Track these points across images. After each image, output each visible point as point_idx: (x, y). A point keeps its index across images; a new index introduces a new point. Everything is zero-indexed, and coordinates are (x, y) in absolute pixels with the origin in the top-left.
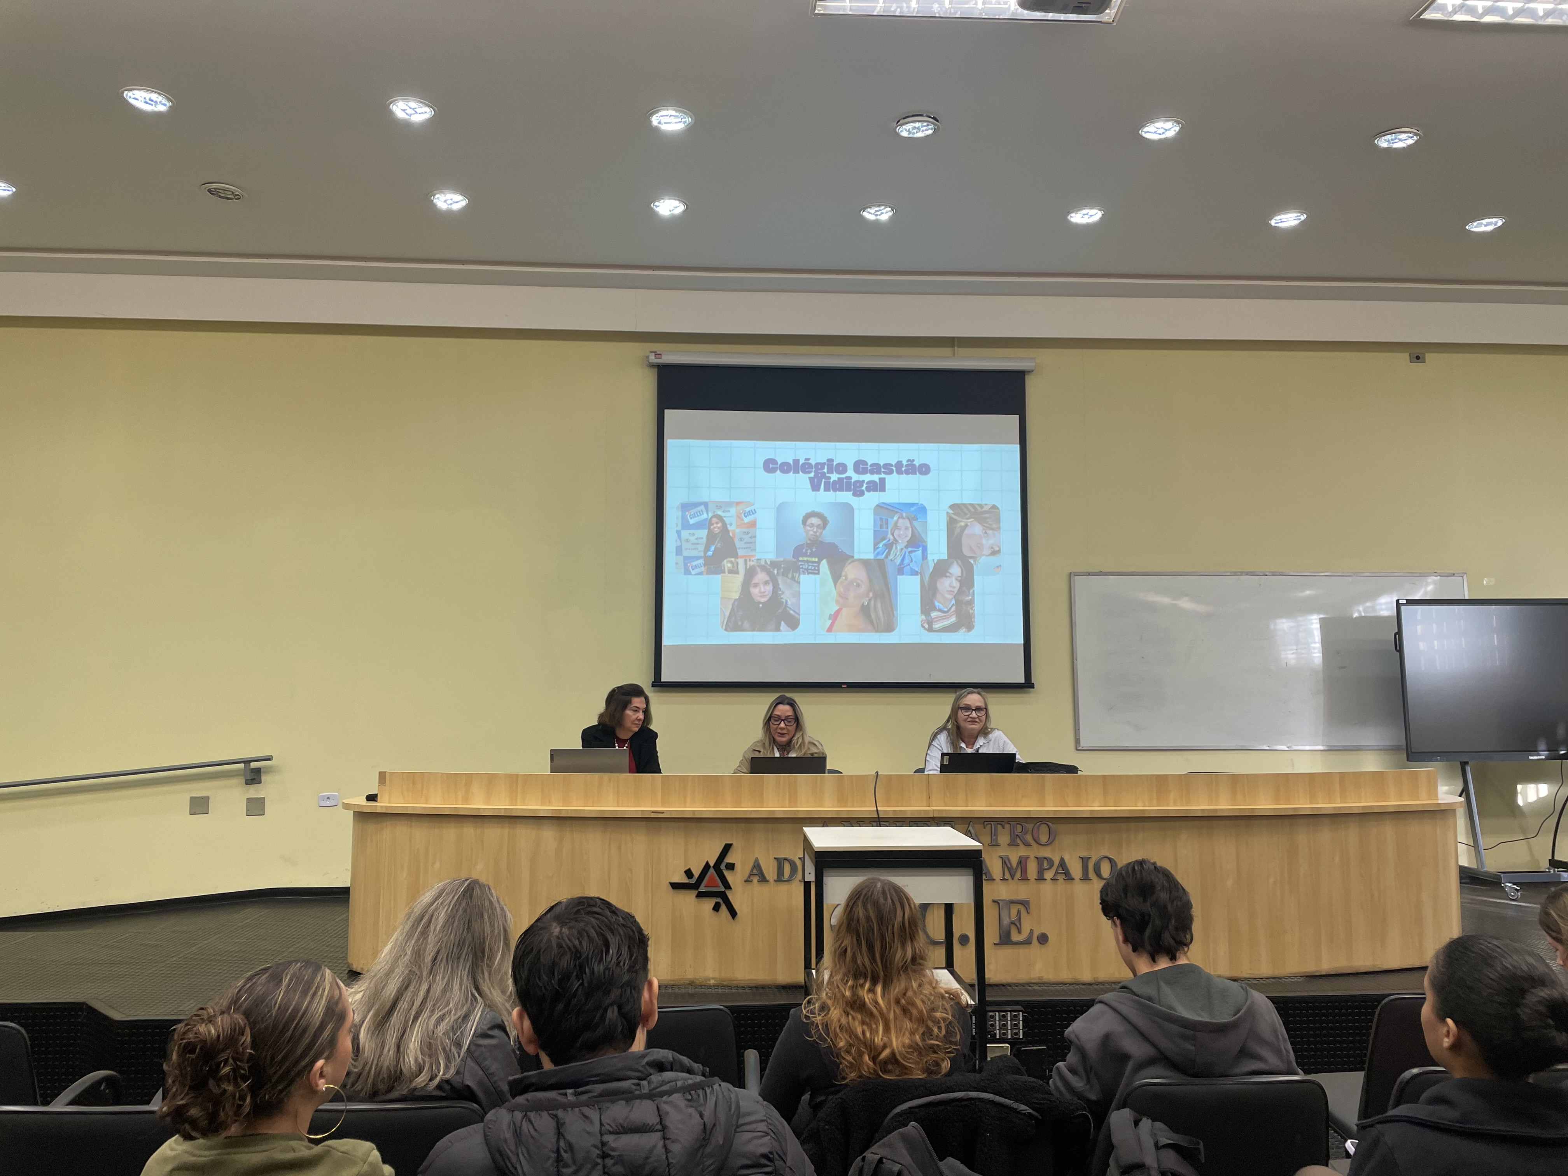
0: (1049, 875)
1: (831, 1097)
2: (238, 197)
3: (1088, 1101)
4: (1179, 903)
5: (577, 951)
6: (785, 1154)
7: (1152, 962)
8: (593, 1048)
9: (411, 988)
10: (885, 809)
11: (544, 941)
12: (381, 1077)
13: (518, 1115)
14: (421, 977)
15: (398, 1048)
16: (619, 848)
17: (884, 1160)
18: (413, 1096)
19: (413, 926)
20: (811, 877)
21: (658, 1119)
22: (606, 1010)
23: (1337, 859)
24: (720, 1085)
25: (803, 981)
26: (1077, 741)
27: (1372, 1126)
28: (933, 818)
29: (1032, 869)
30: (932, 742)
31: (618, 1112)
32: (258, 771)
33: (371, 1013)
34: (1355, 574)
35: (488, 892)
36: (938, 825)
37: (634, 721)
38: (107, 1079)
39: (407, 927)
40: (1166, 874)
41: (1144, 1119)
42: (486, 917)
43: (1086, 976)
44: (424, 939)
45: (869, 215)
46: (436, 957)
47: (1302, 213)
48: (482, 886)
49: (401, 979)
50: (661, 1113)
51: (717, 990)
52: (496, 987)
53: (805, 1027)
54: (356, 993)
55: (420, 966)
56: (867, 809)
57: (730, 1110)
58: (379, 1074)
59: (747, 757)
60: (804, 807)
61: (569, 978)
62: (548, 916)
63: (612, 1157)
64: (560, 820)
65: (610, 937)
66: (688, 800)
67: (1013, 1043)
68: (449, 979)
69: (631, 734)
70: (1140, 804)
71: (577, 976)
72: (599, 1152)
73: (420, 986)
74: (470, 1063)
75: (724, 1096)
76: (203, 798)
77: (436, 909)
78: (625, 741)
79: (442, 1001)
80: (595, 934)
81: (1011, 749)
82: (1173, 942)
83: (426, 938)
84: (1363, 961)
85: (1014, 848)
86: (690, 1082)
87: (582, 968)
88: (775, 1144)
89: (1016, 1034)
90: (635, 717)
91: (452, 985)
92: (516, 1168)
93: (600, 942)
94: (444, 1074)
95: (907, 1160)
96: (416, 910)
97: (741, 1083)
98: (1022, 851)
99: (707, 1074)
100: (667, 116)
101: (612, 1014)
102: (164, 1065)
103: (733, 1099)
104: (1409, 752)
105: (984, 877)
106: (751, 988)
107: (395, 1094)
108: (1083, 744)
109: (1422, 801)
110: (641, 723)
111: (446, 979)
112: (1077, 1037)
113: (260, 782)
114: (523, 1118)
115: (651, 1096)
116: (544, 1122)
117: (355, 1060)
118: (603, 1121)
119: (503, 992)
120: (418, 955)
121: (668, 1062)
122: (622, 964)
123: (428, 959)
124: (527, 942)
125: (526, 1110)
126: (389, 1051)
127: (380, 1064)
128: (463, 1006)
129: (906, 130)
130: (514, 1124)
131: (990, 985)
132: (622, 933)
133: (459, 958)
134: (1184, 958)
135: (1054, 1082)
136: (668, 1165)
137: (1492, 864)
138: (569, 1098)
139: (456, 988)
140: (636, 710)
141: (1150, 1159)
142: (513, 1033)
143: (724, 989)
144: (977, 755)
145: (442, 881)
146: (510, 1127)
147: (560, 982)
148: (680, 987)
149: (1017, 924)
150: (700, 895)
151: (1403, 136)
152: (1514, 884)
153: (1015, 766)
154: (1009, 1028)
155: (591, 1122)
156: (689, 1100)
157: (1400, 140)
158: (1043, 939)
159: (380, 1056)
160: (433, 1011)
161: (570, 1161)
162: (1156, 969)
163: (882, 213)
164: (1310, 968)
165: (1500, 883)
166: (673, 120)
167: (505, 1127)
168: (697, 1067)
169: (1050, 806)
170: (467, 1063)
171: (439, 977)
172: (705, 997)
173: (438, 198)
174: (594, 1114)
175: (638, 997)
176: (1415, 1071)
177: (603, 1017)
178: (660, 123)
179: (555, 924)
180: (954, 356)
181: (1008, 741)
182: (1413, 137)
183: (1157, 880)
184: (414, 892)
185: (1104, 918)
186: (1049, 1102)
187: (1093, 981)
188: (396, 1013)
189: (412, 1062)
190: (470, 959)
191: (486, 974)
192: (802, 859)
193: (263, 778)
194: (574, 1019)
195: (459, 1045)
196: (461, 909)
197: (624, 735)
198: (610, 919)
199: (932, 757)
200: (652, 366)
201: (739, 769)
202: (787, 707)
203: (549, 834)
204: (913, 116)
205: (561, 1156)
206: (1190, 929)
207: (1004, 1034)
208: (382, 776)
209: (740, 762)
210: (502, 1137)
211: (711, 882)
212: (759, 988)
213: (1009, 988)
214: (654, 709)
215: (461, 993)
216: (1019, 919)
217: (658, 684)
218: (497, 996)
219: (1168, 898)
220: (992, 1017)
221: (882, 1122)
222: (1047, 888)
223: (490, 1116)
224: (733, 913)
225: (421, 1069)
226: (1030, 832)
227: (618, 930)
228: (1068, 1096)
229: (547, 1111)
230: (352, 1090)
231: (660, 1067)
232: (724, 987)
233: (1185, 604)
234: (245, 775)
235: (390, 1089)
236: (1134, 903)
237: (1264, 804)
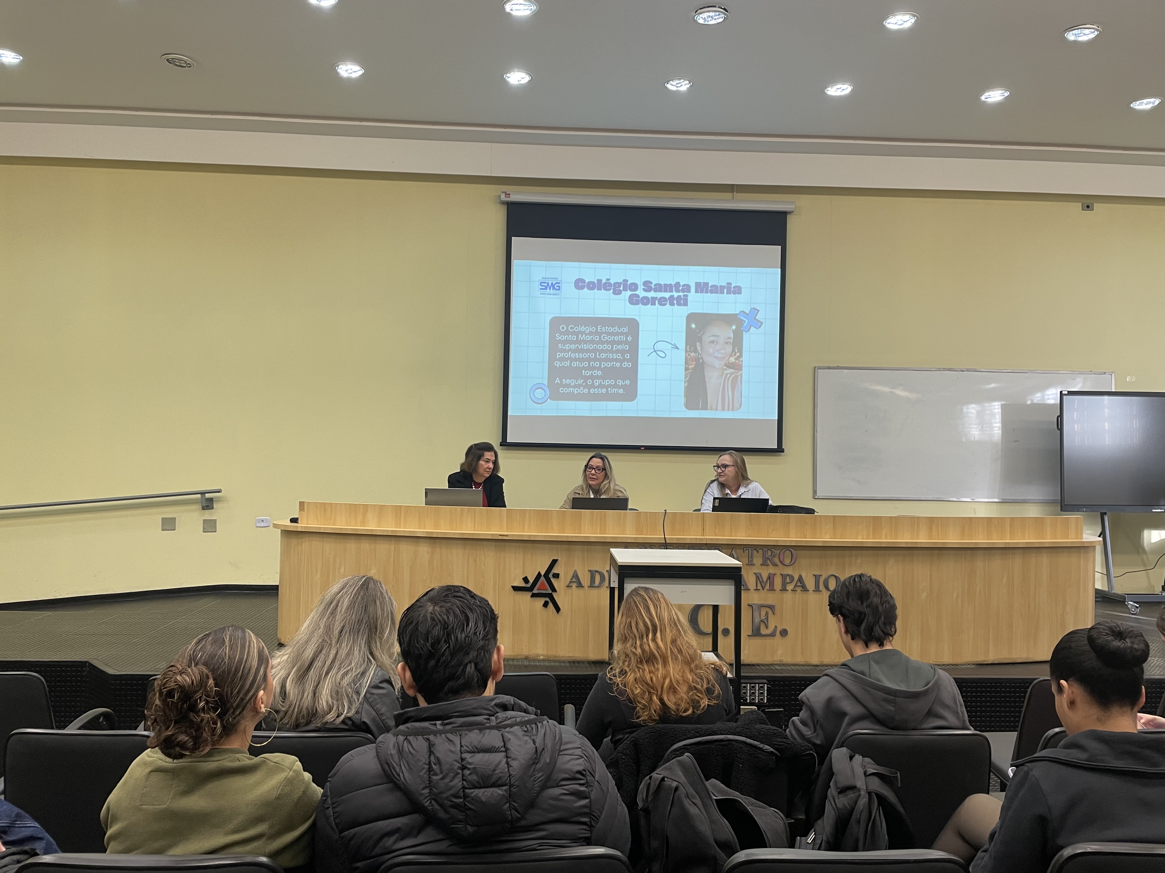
0: (790, 587)
1: (626, 736)
2: (189, 66)
3: (814, 744)
4: (887, 606)
5: (445, 622)
6: (594, 772)
7: (865, 647)
8: (456, 692)
9: (324, 652)
10: (671, 537)
11: (422, 615)
12: (302, 714)
13: (401, 738)
14: (331, 645)
15: (315, 694)
16: (475, 560)
17: (666, 779)
18: (325, 728)
19: (325, 608)
20: (615, 584)
21: (502, 744)
22: (466, 665)
23: (1005, 580)
24: (548, 722)
25: (608, 659)
26: (815, 492)
27: (1023, 765)
28: (706, 544)
29: (778, 582)
30: (707, 489)
31: (473, 737)
32: (211, 500)
33: (294, 669)
34: (1031, 371)
35: (379, 586)
36: (709, 549)
37: (486, 469)
38: (104, 715)
39: (321, 609)
40: (879, 585)
41: (857, 756)
42: (378, 603)
43: (815, 661)
44: (333, 617)
45: (672, 86)
46: (342, 630)
47: (1006, 91)
48: (375, 582)
49: (316, 646)
50: (505, 739)
51: (545, 664)
52: (385, 652)
53: (609, 686)
54: (284, 655)
55: (330, 637)
56: (658, 537)
57: (555, 739)
58: (301, 712)
59: (570, 497)
60: (610, 534)
61: (439, 642)
62: (425, 598)
63: (469, 769)
64: (432, 539)
65: (470, 614)
66: (526, 527)
67: (760, 706)
68: (351, 646)
69: (484, 479)
70: (860, 537)
71: (445, 641)
72: (459, 765)
73: (330, 650)
74: (366, 705)
75: (551, 729)
76: (171, 519)
77: (342, 596)
78: (480, 484)
79: (346, 662)
80: (459, 612)
81: (765, 496)
82: (882, 634)
83: (334, 617)
84: (1020, 654)
85: (765, 567)
86: (526, 719)
87: (449, 635)
88: (588, 765)
89: (762, 699)
90: (486, 466)
91: (353, 650)
92: (399, 775)
93: (462, 618)
94: (347, 713)
95: (683, 779)
96: (326, 597)
97: (561, 722)
98: (771, 570)
99: (539, 714)
100: (518, 4)
101: (470, 669)
102: (146, 711)
103: (557, 732)
104: (1063, 504)
105: (742, 587)
106: (570, 662)
107: (312, 726)
108: (819, 494)
109: (1071, 540)
110: (491, 471)
111: (349, 646)
112: (808, 699)
113: (212, 508)
114: (404, 741)
115: (497, 727)
116: (419, 744)
117: (283, 702)
118: (463, 744)
119: (391, 656)
120: (328, 629)
121: (511, 705)
122: (478, 634)
123: (336, 632)
124: (409, 616)
125: (406, 735)
126: (308, 696)
127: (301, 705)
128: (361, 666)
129: (702, 18)
130: (398, 744)
131: (744, 665)
132: (478, 611)
133: (358, 632)
134: (890, 645)
135: (790, 731)
136: (509, 776)
137: (1120, 588)
138: (438, 727)
139: (356, 652)
140: (488, 461)
141: (860, 783)
142: (398, 686)
143: (551, 662)
144: (739, 499)
145: (346, 577)
146: (394, 746)
147: (432, 645)
148: (518, 660)
149: (765, 622)
150: (534, 596)
151: (1087, 31)
152: (1135, 602)
153: (768, 508)
154: (757, 695)
155: (454, 744)
156: (525, 731)
157: (1085, 34)
158: (784, 633)
159: (301, 699)
160: (339, 669)
161: (438, 771)
162: (868, 652)
163: (682, 85)
164: (981, 658)
165: (1124, 602)
166: (522, 7)
167: (391, 746)
168: (531, 709)
169: (793, 537)
170: (364, 706)
171: (344, 645)
172: (536, 668)
173: (341, 68)
174: (456, 739)
175: (489, 658)
176: (1057, 730)
177: (464, 671)
178: (511, 10)
179: (429, 604)
180: (733, 199)
181: (763, 490)
182: (1094, 32)
183: (872, 588)
184: (325, 586)
185: (830, 616)
186: (786, 745)
187: (819, 664)
188: (312, 670)
189: (325, 704)
190: (367, 632)
191: (378, 644)
192: (609, 572)
193: (215, 505)
194: (442, 671)
195: (358, 693)
196: (360, 597)
197: (480, 480)
198: (470, 601)
199: (706, 501)
200: (503, 203)
201: (564, 506)
202: (599, 460)
203: (424, 549)
204: (708, 7)
205: (432, 767)
206: (895, 624)
207: (753, 699)
208: (302, 504)
209: (565, 501)
210: (389, 753)
211: (542, 586)
212: (575, 663)
213: (757, 667)
214: (501, 461)
215: (359, 655)
216: (767, 618)
217: (504, 443)
218: (386, 660)
219: (879, 602)
220: (745, 687)
221: (665, 754)
222: (788, 596)
223: (380, 739)
224: (558, 609)
225: (330, 709)
226: (778, 555)
227: (475, 610)
228: (799, 740)
229: (423, 736)
230: (281, 723)
231: (504, 707)
232: (550, 661)
233: (900, 392)
234: (201, 503)
235: (308, 723)
236: (853, 604)
237: (953, 539)
